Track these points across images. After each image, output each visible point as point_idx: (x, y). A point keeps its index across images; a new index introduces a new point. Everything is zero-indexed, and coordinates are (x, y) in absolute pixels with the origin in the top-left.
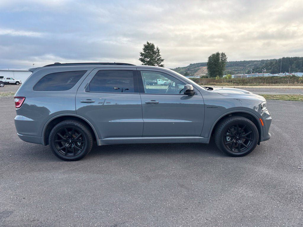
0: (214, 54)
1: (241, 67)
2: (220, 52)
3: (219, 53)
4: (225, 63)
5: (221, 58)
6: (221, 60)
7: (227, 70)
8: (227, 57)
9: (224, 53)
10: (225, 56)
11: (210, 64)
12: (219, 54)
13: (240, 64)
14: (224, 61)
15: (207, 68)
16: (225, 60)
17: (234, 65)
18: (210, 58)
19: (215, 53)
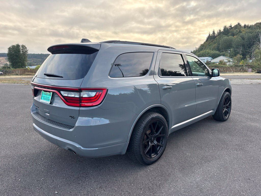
0: (14, 46)
1: (39, 59)
2: (21, 44)
3: (19, 44)
4: (26, 55)
5: (22, 50)
6: (22, 51)
7: (29, 61)
8: (27, 49)
9: (24, 45)
10: (26, 48)
11: (11, 55)
12: (20, 46)
13: (38, 56)
14: (25, 53)
15: (8, 59)
16: (26, 51)
17: (32, 57)
18: (9, 49)
19: (15, 44)
